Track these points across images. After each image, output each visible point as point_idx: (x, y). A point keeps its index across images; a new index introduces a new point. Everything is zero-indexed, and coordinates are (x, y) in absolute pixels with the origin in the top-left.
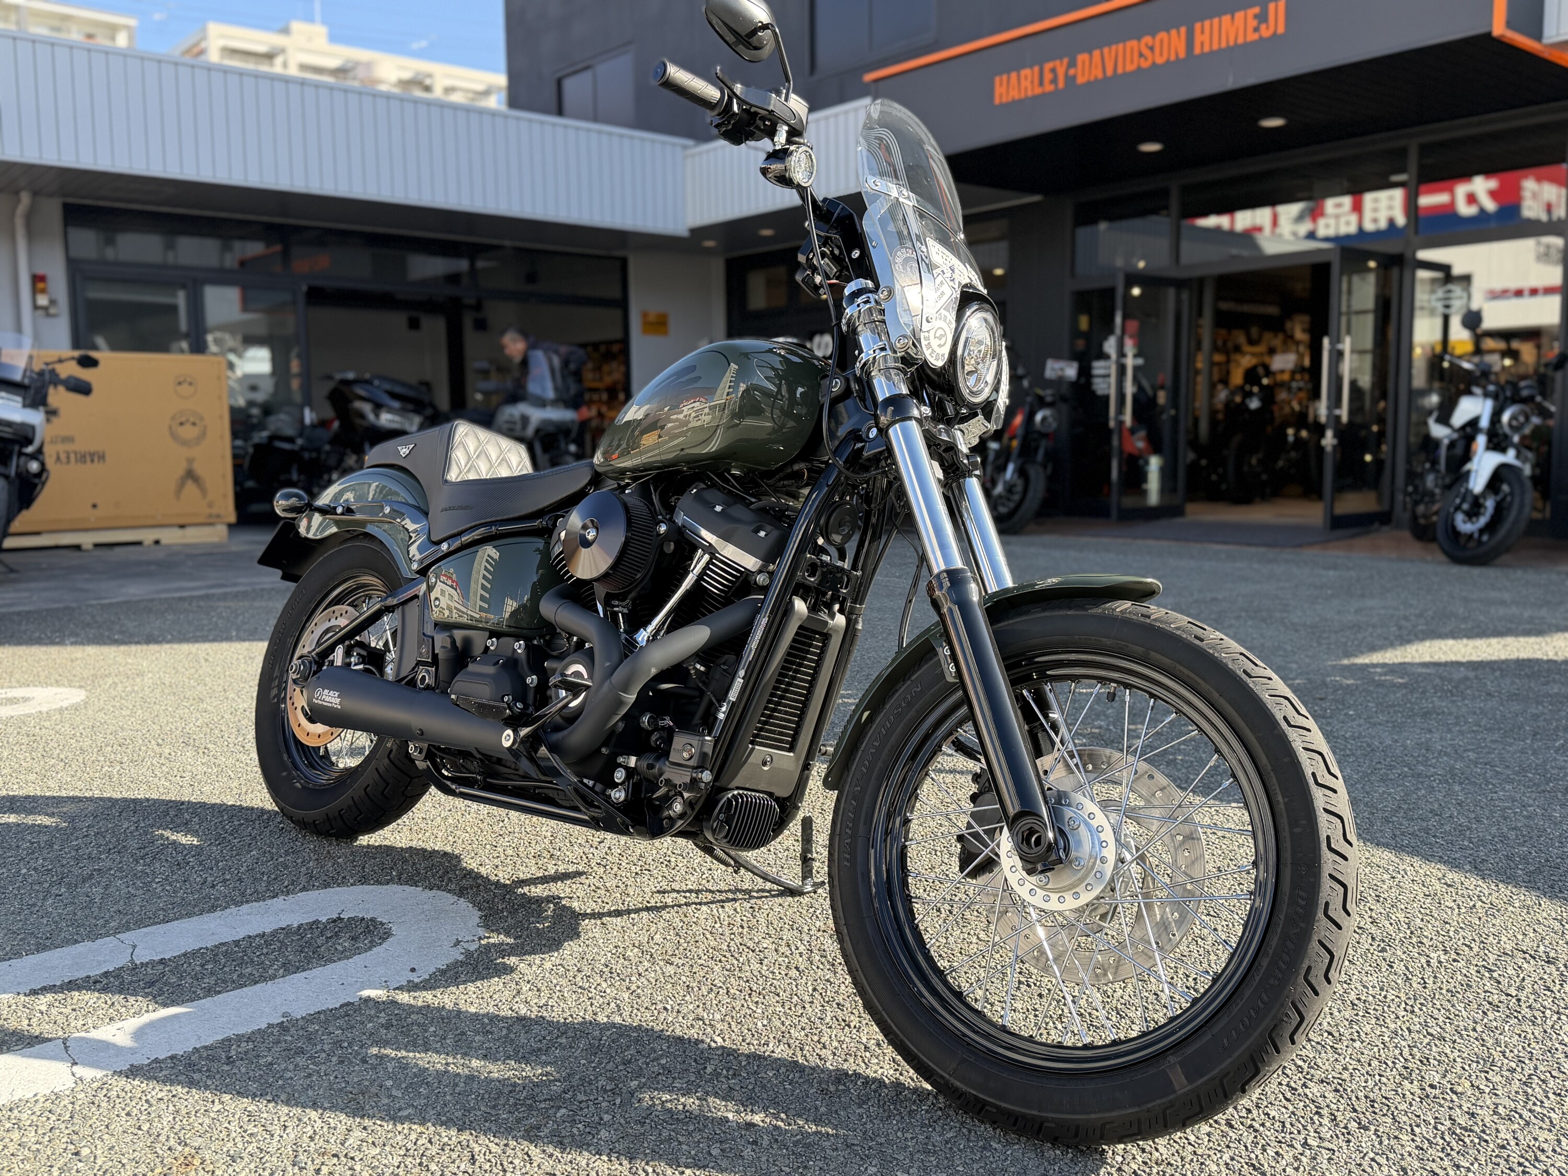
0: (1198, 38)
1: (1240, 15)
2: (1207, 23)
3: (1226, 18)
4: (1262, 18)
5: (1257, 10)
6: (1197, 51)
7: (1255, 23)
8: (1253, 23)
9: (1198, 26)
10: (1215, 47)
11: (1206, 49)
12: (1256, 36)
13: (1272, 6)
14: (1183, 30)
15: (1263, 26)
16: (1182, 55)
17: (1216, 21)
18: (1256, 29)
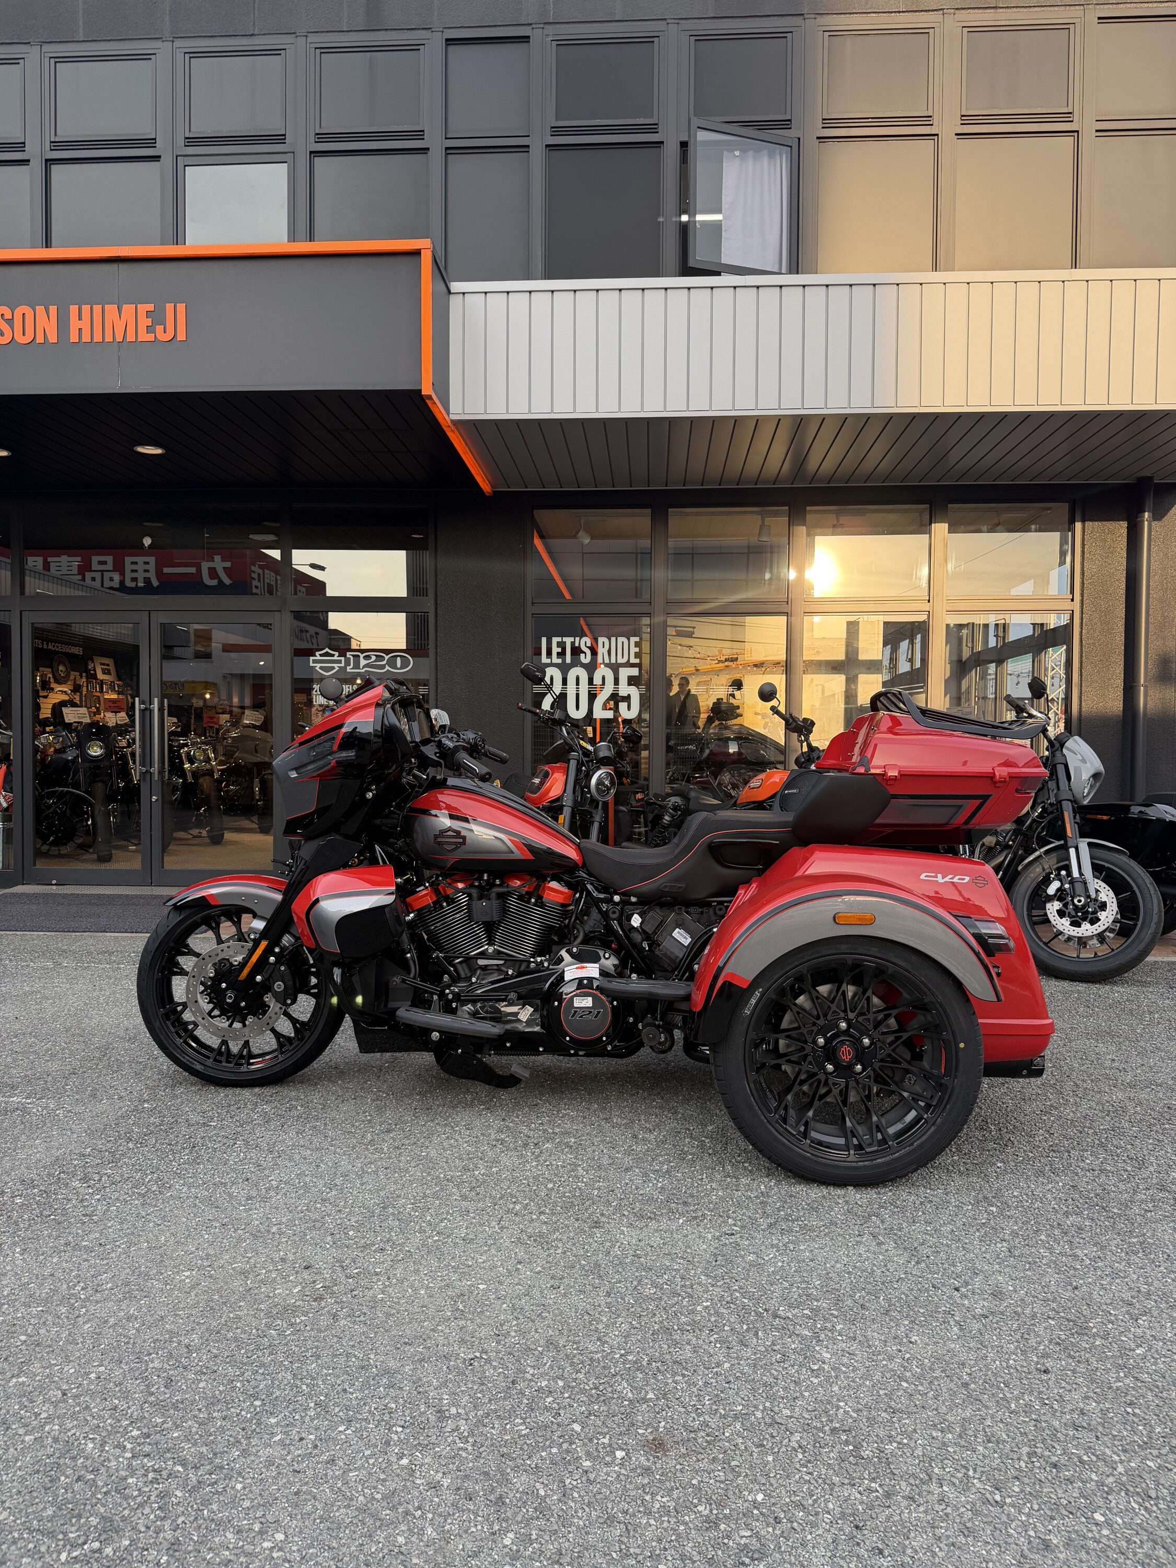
0: (74, 324)
1: (128, 309)
2: (86, 308)
3: (111, 309)
4: (157, 317)
5: (151, 307)
6: (74, 338)
7: (149, 322)
8: (145, 322)
9: (74, 309)
10: (98, 338)
11: (86, 338)
12: (151, 337)
13: (169, 307)
14: (53, 309)
15: (160, 328)
16: (53, 338)
17: (97, 308)
18: (150, 329)
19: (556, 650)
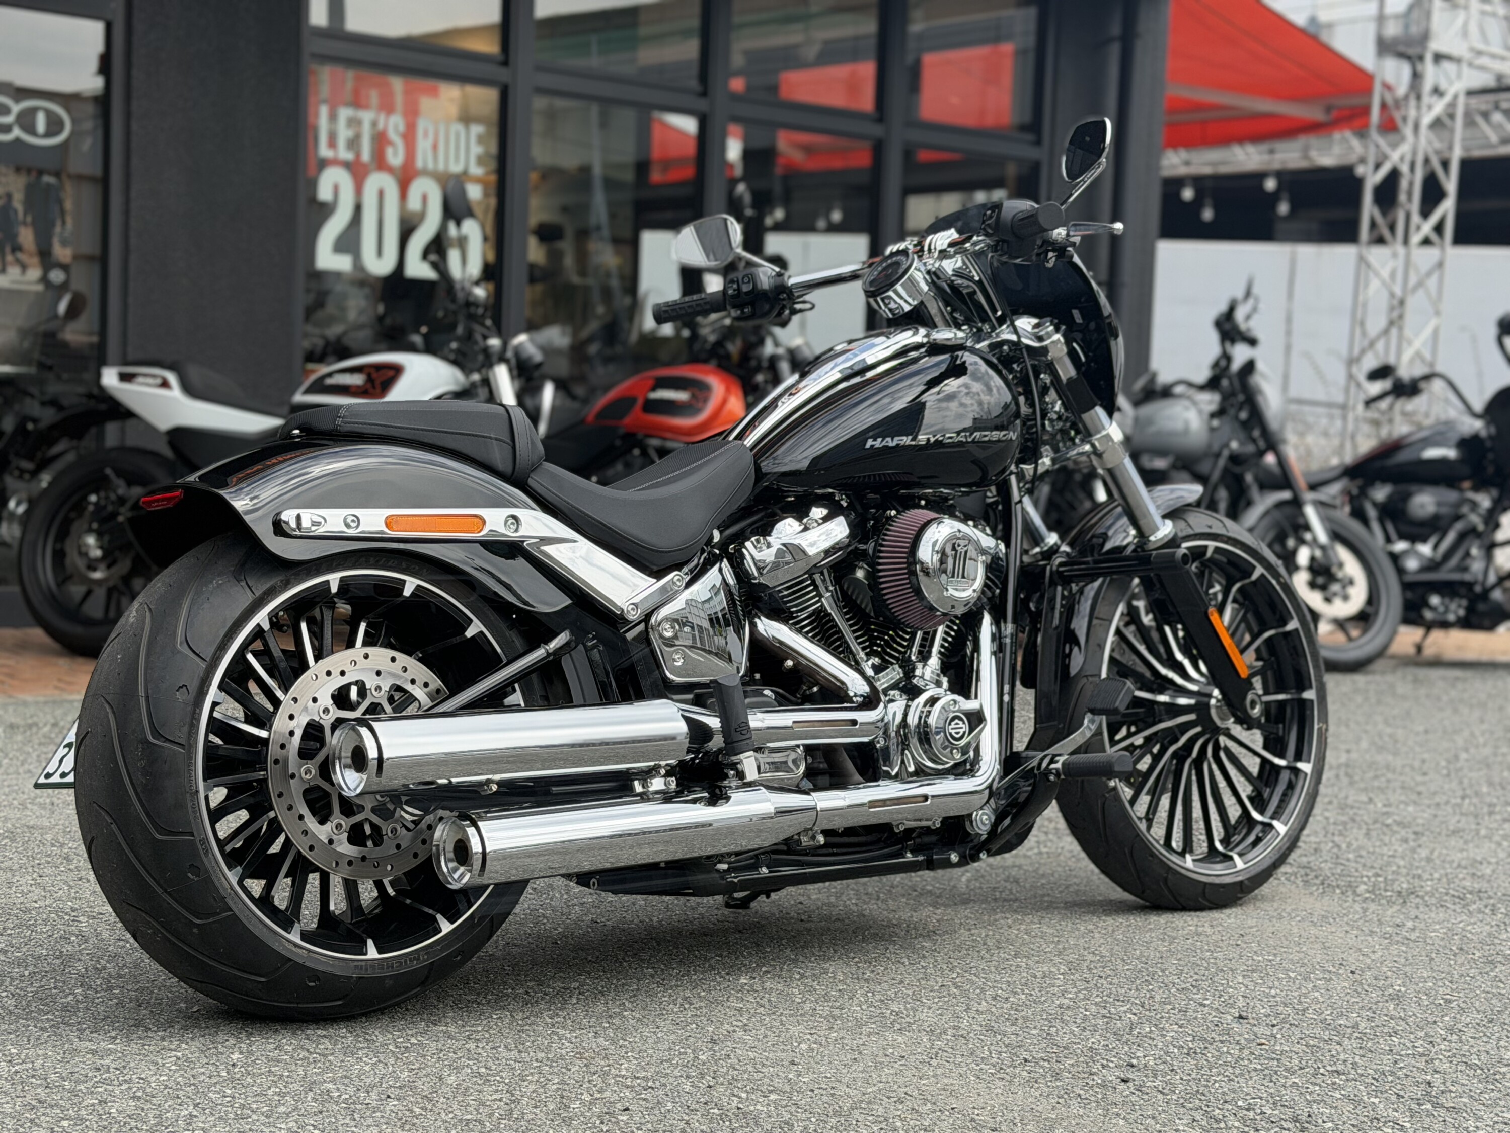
19: (344, 134)
